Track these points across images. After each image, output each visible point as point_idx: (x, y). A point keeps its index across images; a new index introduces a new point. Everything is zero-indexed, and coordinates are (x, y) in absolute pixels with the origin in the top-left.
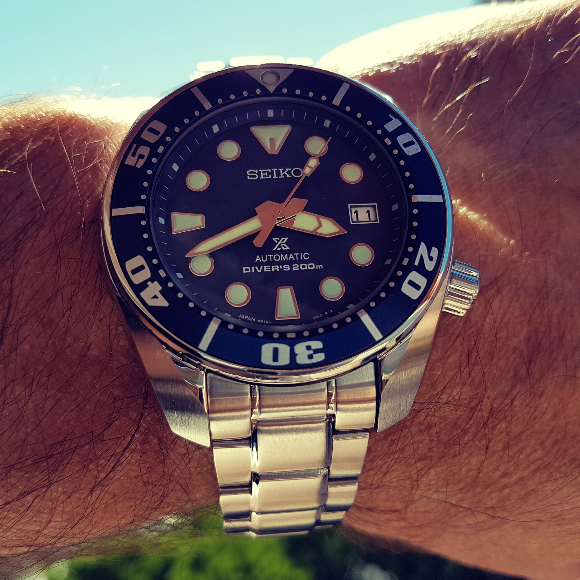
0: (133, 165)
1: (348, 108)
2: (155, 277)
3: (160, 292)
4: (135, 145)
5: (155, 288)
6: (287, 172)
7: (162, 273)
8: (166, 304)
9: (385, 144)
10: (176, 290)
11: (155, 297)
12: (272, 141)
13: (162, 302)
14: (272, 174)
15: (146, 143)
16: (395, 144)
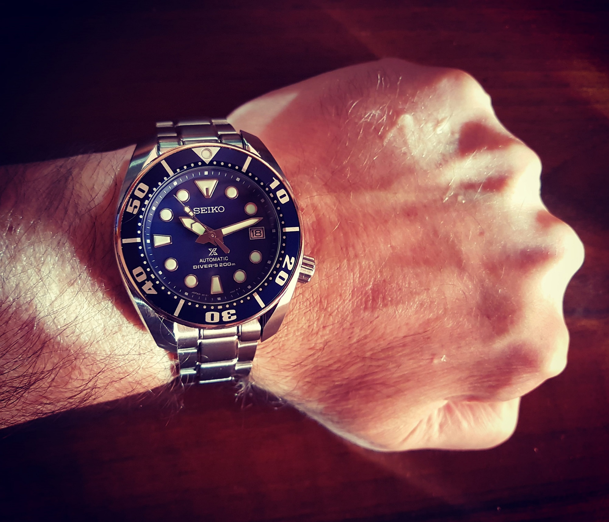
0: (131, 212)
1: (250, 174)
2: (149, 279)
3: (152, 286)
4: (131, 199)
5: (149, 284)
6: (216, 209)
7: (153, 276)
8: (156, 293)
9: (270, 196)
10: (161, 285)
11: (150, 289)
12: (207, 190)
13: (154, 292)
14: (207, 210)
15: (138, 198)
16: (275, 197)
